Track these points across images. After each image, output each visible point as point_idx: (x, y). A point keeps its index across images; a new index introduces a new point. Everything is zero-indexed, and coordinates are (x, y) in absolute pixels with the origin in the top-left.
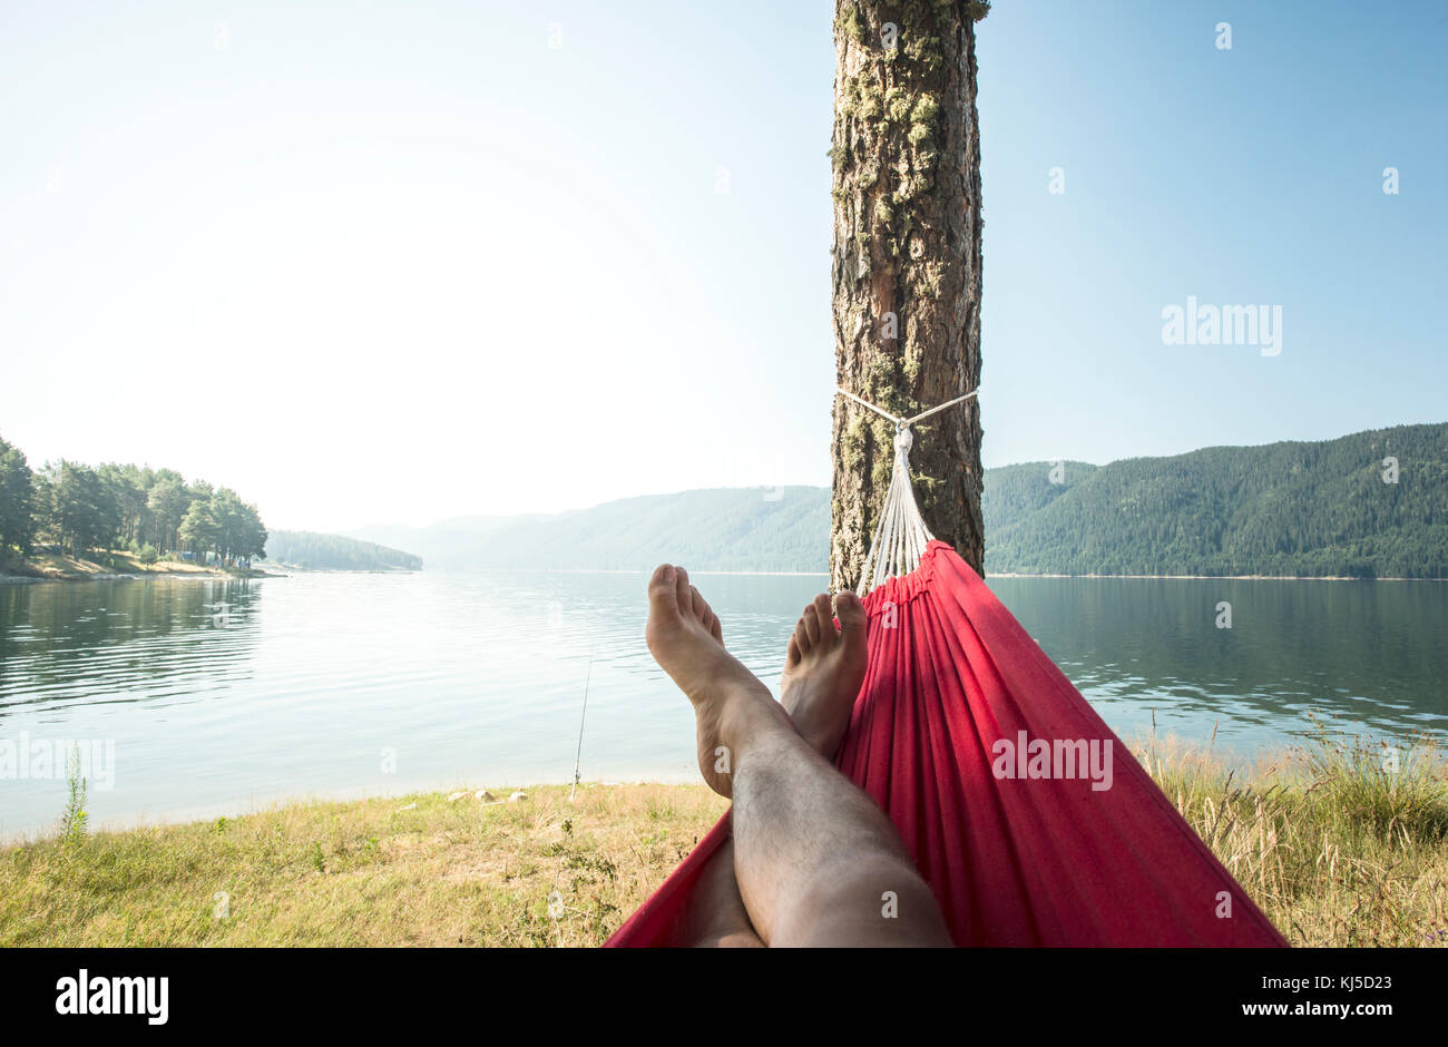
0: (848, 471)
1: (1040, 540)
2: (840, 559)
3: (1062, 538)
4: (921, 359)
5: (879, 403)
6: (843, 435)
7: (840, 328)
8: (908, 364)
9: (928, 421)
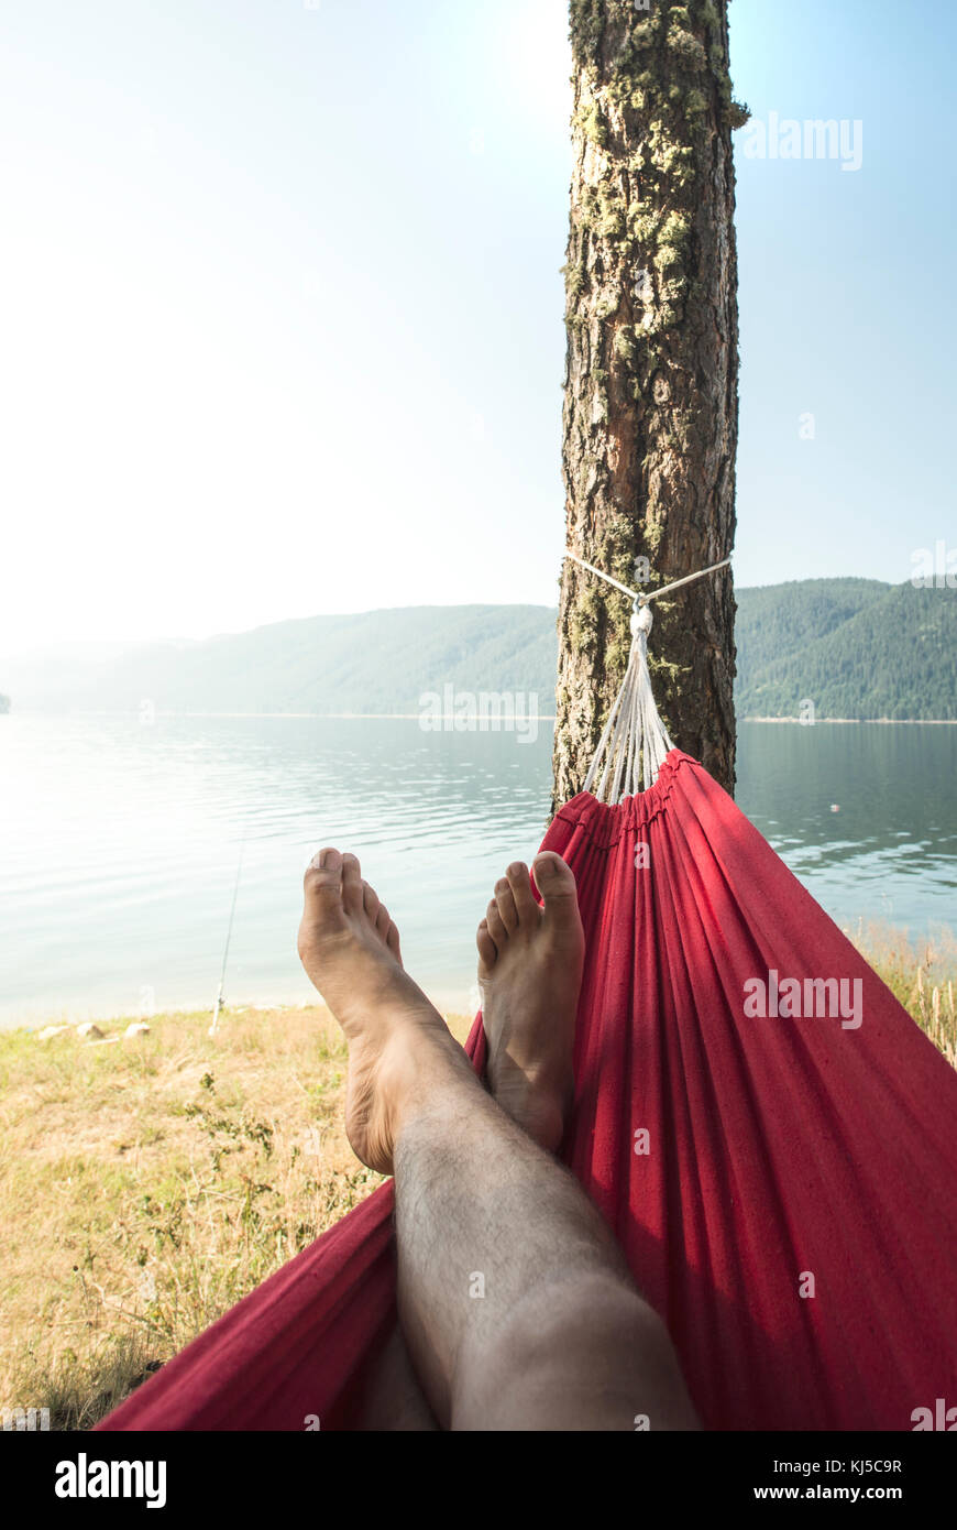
0: (576, 653)
1: (823, 676)
2: (565, 759)
3: (849, 674)
4: (664, 523)
5: (614, 573)
6: (572, 611)
7: (570, 480)
8: (649, 528)
9: (672, 596)
